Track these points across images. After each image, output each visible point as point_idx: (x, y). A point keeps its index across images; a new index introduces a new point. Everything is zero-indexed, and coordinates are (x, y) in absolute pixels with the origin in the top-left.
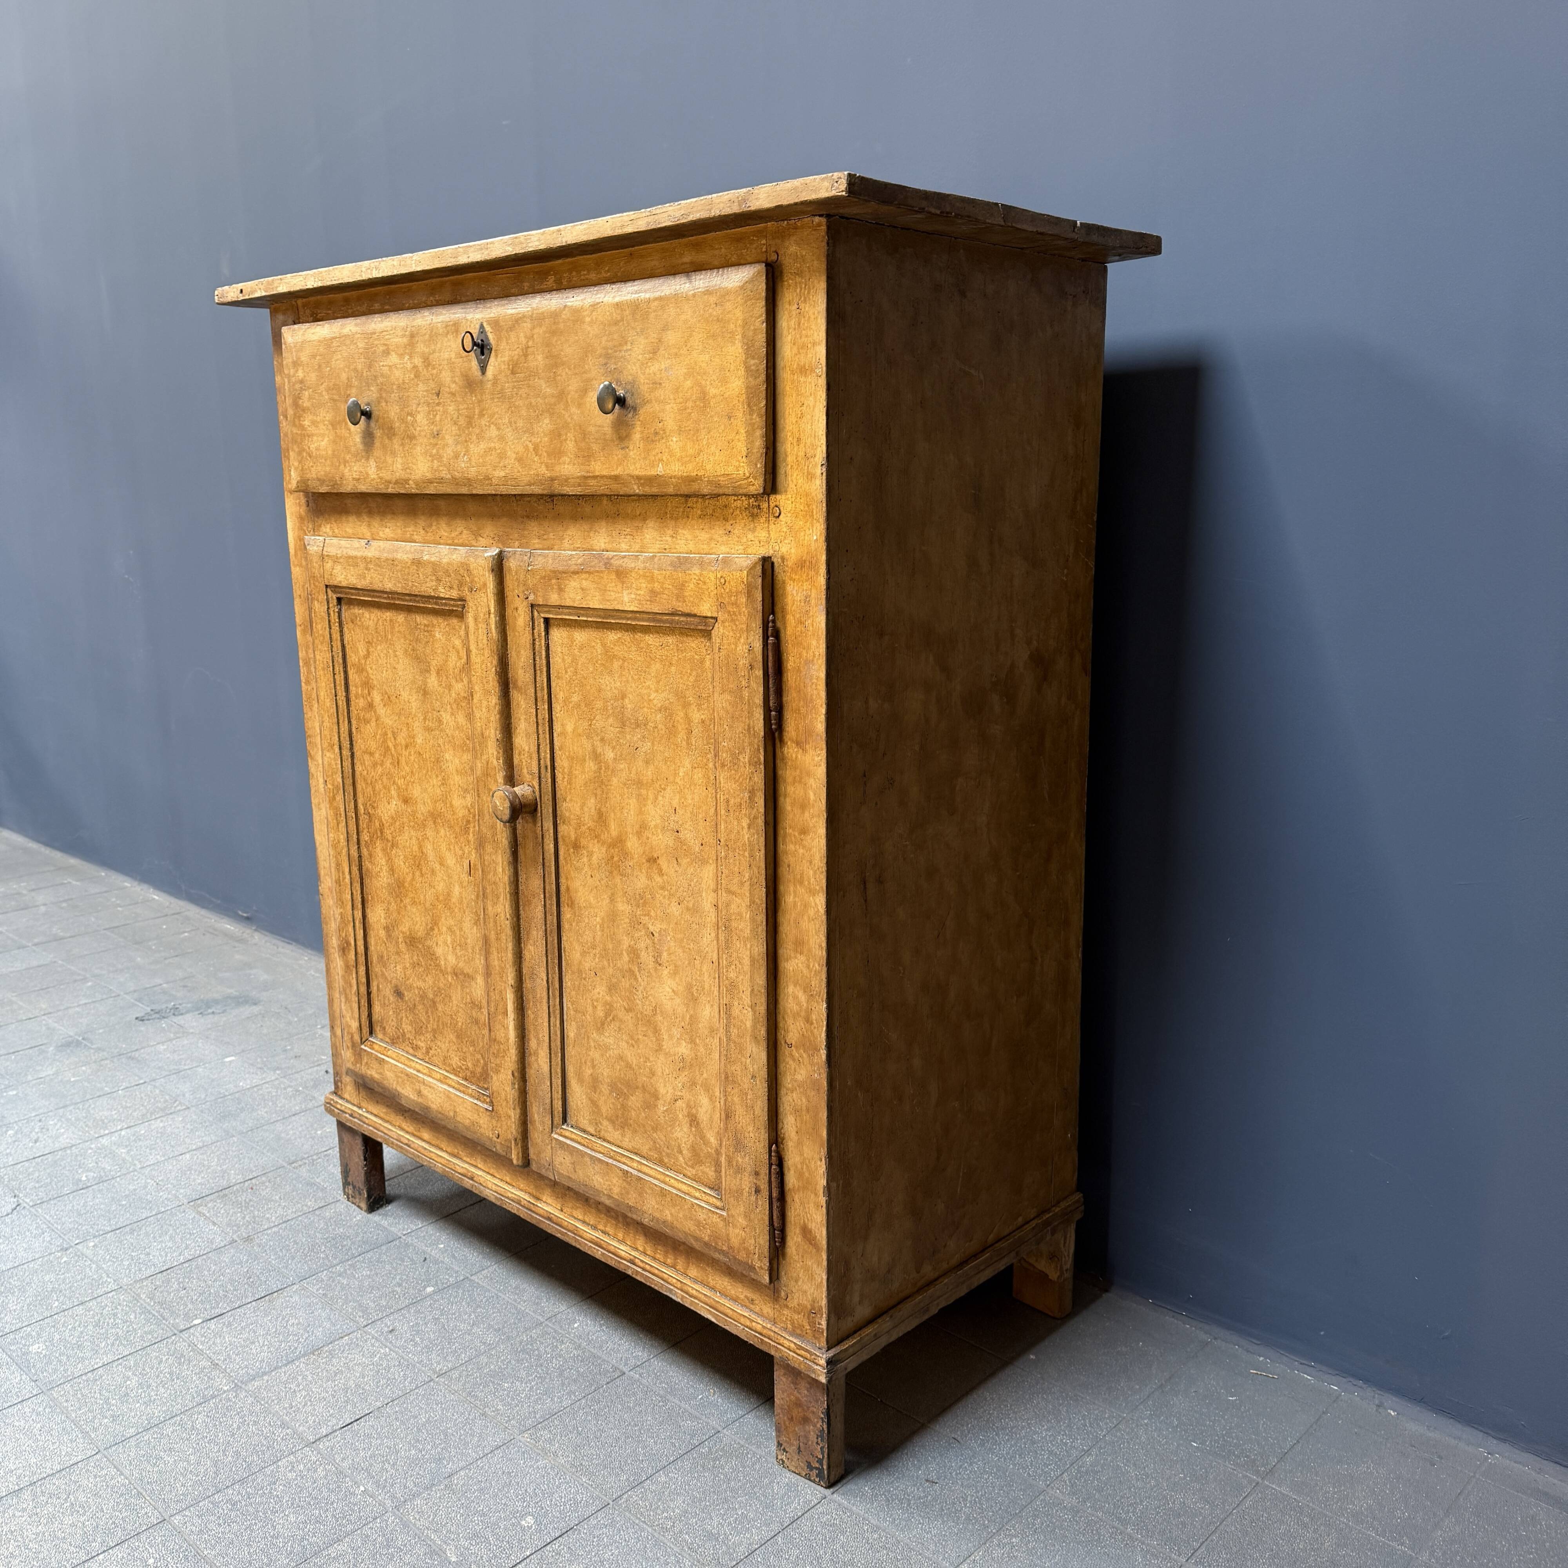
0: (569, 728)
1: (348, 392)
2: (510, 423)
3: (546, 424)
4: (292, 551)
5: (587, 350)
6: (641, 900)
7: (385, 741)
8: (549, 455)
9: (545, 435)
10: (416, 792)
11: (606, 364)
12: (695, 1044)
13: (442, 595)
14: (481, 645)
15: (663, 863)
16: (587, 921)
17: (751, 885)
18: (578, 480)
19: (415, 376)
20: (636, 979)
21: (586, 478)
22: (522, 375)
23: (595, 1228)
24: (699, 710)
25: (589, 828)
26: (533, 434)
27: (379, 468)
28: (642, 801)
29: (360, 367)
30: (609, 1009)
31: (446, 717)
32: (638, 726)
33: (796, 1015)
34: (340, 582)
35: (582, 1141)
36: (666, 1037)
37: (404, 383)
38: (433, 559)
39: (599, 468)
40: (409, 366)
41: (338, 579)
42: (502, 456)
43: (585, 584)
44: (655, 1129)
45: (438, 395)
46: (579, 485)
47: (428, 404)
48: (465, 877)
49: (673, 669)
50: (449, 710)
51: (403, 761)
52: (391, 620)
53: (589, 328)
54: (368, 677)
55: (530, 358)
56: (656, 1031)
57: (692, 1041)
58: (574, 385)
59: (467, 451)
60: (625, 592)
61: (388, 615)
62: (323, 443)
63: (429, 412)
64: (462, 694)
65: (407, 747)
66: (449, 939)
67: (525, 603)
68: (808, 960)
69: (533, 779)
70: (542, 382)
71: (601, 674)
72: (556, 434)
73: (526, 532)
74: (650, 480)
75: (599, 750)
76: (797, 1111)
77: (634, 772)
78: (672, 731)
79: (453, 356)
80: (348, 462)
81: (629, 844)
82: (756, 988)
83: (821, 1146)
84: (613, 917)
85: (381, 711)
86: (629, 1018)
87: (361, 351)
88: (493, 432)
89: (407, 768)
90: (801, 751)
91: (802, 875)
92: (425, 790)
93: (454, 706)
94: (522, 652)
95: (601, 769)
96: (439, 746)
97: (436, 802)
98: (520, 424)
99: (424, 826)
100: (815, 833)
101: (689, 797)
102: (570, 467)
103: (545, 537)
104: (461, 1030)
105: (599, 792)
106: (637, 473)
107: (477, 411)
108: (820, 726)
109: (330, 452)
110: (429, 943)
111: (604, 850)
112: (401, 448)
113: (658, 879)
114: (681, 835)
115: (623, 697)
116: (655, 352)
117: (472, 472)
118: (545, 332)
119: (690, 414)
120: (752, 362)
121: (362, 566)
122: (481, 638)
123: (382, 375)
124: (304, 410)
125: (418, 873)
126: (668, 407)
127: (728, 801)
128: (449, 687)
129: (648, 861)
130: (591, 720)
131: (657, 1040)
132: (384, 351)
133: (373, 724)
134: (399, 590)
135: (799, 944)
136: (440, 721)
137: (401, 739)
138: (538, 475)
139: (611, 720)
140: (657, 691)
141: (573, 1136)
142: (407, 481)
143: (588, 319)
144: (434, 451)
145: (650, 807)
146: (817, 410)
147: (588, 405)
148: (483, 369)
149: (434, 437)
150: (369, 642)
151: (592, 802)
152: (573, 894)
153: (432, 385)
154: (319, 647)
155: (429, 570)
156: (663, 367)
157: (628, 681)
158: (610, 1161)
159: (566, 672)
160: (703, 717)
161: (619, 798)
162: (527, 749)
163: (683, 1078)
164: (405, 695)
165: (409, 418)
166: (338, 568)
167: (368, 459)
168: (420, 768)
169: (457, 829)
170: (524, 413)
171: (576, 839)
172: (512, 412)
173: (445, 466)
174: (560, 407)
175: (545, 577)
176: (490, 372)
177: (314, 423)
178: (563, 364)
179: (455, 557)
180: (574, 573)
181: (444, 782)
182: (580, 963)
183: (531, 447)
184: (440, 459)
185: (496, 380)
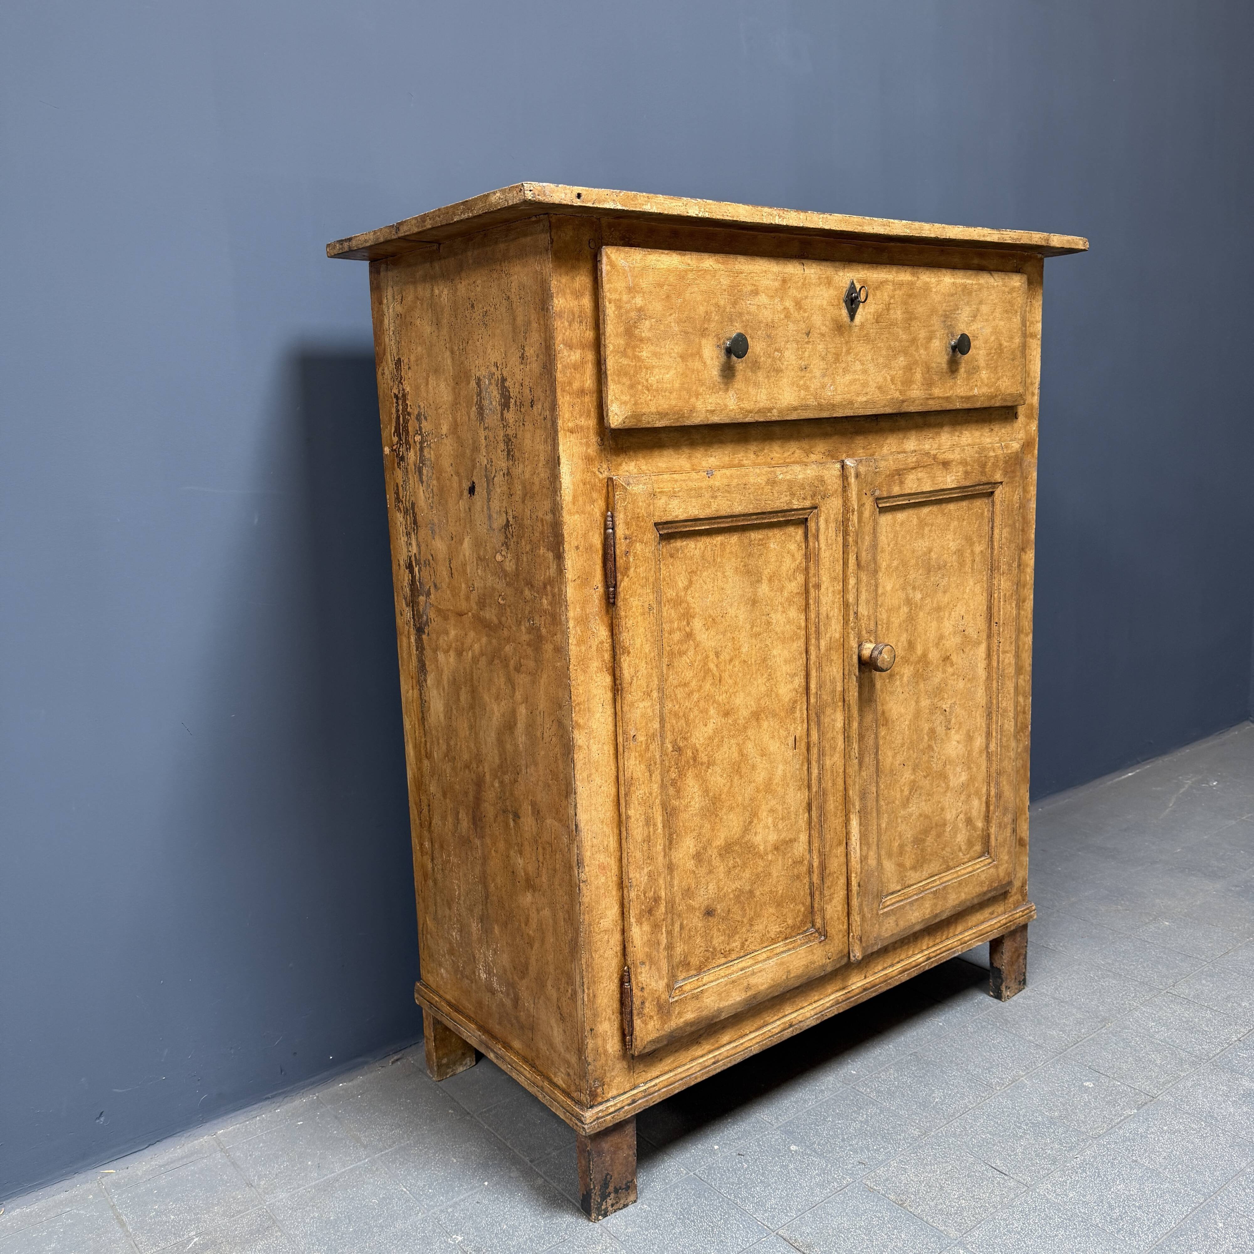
0: (889, 588)
1: (706, 326)
2: (873, 359)
3: (901, 361)
5: (933, 311)
7: (706, 664)
8: (903, 383)
9: (900, 369)
10: (739, 700)
11: (945, 321)
13: (795, 507)
14: (830, 542)
15: (954, 658)
16: (898, 728)
18: (921, 401)
19: (785, 317)
20: (933, 750)
21: (928, 399)
22: (885, 324)
23: (892, 965)
25: (902, 657)
26: (890, 368)
27: (740, 399)
28: (940, 620)
29: (722, 303)
31: (776, 617)
32: (939, 568)
34: (677, 516)
35: (900, 898)
37: (773, 321)
38: (788, 477)
39: (937, 391)
40: (780, 307)
41: (674, 514)
42: (865, 385)
45: (808, 334)
46: (921, 405)
47: (798, 342)
48: (790, 753)
49: (965, 523)
50: (780, 608)
51: (726, 675)
52: (721, 544)
53: (935, 296)
54: (689, 608)
55: (892, 312)
57: (968, 768)
58: (922, 334)
59: (833, 382)
60: (948, 476)
61: (719, 539)
62: (668, 376)
63: (798, 349)
64: (795, 591)
65: (731, 660)
66: (770, 820)
67: (871, 499)
69: (870, 636)
70: (900, 330)
71: (916, 539)
72: (909, 368)
73: (853, 445)
74: (968, 398)
75: (910, 596)
77: (935, 602)
78: (962, 564)
79: (825, 303)
80: (701, 394)
81: (930, 656)
84: (917, 715)
85: (702, 636)
86: (927, 782)
87: (724, 287)
88: (858, 366)
89: (730, 681)
92: (749, 694)
93: (786, 605)
94: (867, 538)
95: (911, 609)
96: (767, 646)
97: (759, 700)
98: (881, 360)
99: (745, 728)
101: (971, 604)
102: (918, 392)
103: (869, 447)
104: (782, 896)
106: (962, 394)
107: (844, 350)
108: (1033, 535)
109: (677, 385)
110: (747, 837)
111: (912, 668)
112: (766, 381)
113: (950, 670)
114: (966, 632)
115: (930, 550)
116: (975, 317)
117: (838, 399)
118: (903, 295)
119: (994, 356)
121: (707, 495)
122: (830, 535)
123: (749, 313)
124: (641, 340)
126: (981, 352)
127: (1005, 594)
128: (782, 589)
129: (944, 660)
130: (906, 576)
132: (752, 291)
133: (691, 653)
134: (751, 511)
136: (769, 623)
137: (725, 656)
138: (893, 399)
139: (920, 571)
140: (953, 541)
141: (894, 900)
142: (770, 410)
143: (934, 290)
144: (802, 382)
145: (946, 622)
147: (932, 348)
148: (852, 317)
149: (802, 370)
150: (692, 572)
151: (904, 637)
152: (887, 715)
153: (803, 326)
155: (785, 487)
156: (979, 327)
157: (934, 540)
159: (889, 545)
161: (924, 625)
162: (866, 613)
163: (963, 797)
164: (732, 612)
165: (776, 353)
166: (675, 503)
167: (727, 390)
168: (744, 675)
169: (783, 714)
170: (884, 352)
172: (874, 351)
173: (812, 394)
174: (912, 349)
175: (889, 475)
176: (858, 318)
177: (655, 354)
178: (916, 318)
179: (809, 472)
180: (913, 468)
181: (770, 677)
182: (892, 764)
183: (889, 378)
184: (807, 388)
185: (862, 326)
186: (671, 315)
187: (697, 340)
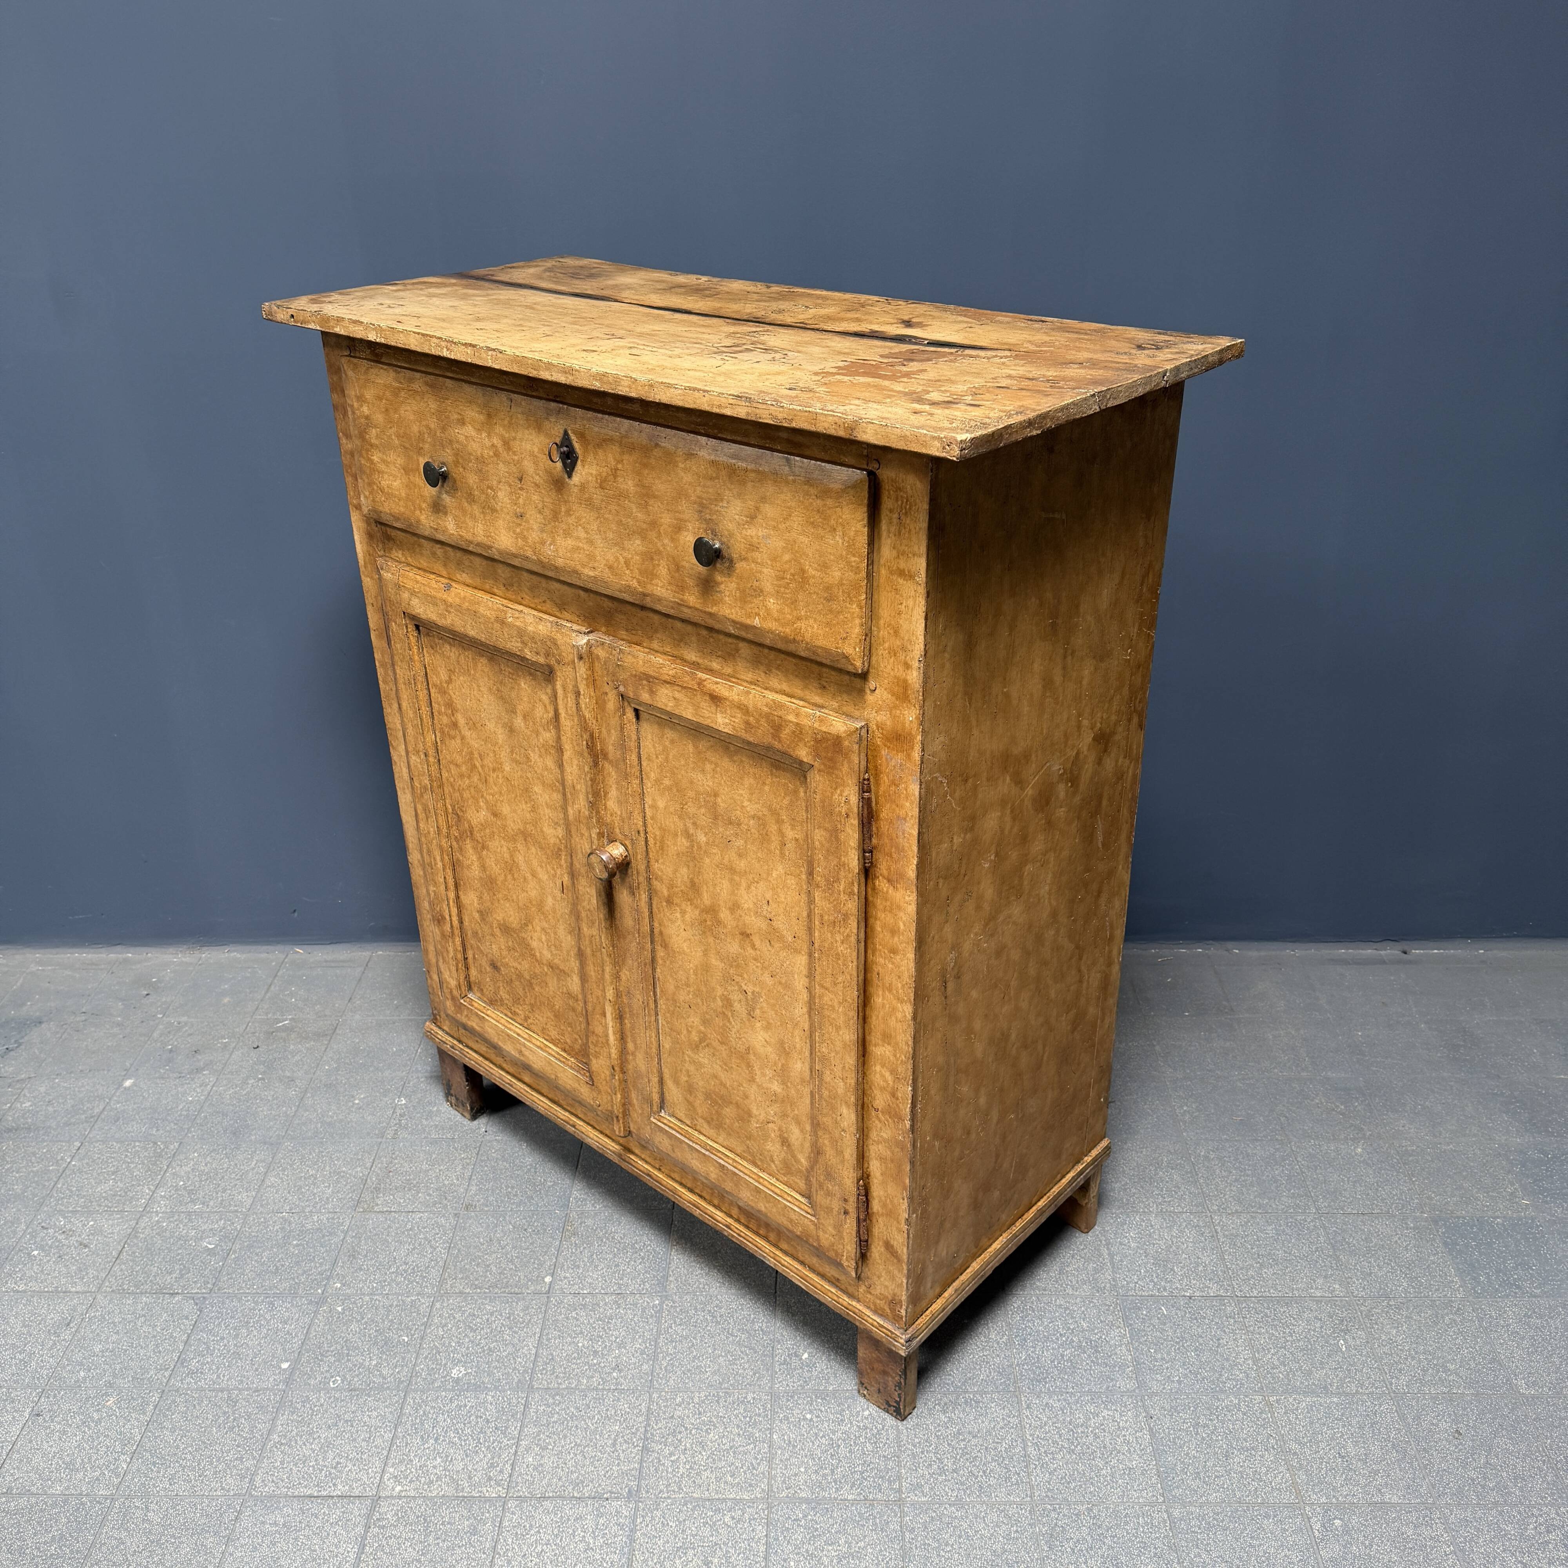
0: (661, 805)
1: (421, 445)
2: (599, 531)
3: (637, 544)
4: (361, 562)
5: (681, 493)
6: (734, 962)
7: (471, 759)
8: (641, 573)
9: (637, 554)
10: (505, 810)
11: (701, 512)
12: (787, 1086)
13: (528, 657)
14: (570, 712)
15: (756, 939)
16: (680, 963)
17: (844, 987)
18: (671, 603)
19: (495, 455)
20: (729, 1021)
21: (679, 604)
22: (611, 492)
24: (792, 829)
25: (682, 891)
26: (623, 549)
27: (458, 527)
28: (735, 884)
29: (432, 426)
30: (703, 1038)
31: (534, 756)
32: (731, 823)
33: (883, 1089)
34: (419, 614)
35: (678, 1129)
36: (758, 1073)
37: (482, 457)
38: (517, 624)
39: (692, 601)
40: (488, 443)
41: (417, 611)
42: (591, 558)
43: (677, 695)
44: (749, 1138)
45: (521, 480)
46: (672, 608)
47: (510, 486)
48: (558, 894)
49: (767, 788)
50: (537, 751)
51: (491, 780)
52: (473, 660)
53: (682, 474)
54: (451, 700)
55: (620, 480)
56: (749, 1066)
57: (784, 1083)
58: (666, 520)
59: (554, 541)
60: (719, 717)
61: (470, 654)
62: (395, 484)
63: (511, 493)
64: (551, 744)
65: (494, 770)
66: (544, 938)
67: (616, 691)
68: (895, 1051)
69: (626, 839)
70: (633, 506)
72: (648, 557)
73: (613, 622)
74: (746, 627)
75: (691, 831)
76: (881, 1159)
77: (726, 859)
78: (765, 838)
79: (536, 450)
80: (423, 510)
81: (722, 915)
82: (847, 1066)
83: (905, 1188)
84: (706, 967)
85: (466, 732)
86: (723, 1049)
88: (581, 533)
89: (495, 788)
90: (892, 888)
91: (890, 984)
92: (515, 811)
93: (543, 750)
94: (613, 731)
95: (693, 846)
96: (528, 778)
97: (526, 823)
98: (610, 535)
99: (515, 840)
100: (904, 955)
101: (782, 896)
102: (663, 590)
103: (633, 632)
104: (558, 1012)
105: (691, 864)
106: (733, 617)
107: (563, 509)
108: (911, 872)
109: (403, 495)
110: (523, 935)
111: (697, 912)
112: (482, 516)
113: (752, 951)
114: (774, 923)
115: (716, 795)
116: (752, 518)
117: (560, 562)
118: (635, 462)
119: (788, 584)
120: (853, 559)
121: (442, 607)
122: (570, 705)
123: (458, 442)
124: (371, 446)
125: (509, 877)
126: (765, 570)
127: (822, 916)
128: (537, 733)
129: (742, 934)
130: (683, 805)
131: (750, 1073)
132: (458, 420)
133: (459, 741)
134: (482, 639)
135: (887, 1038)
136: (528, 758)
138: (629, 586)
139: (703, 811)
140: (750, 801)
142: (489, 546)
143: (681, 465)
144: (518, 530)
145: (742, 891)
146: (915, 612)
147: (682, 542)
148: (569, 473)
149: (518, 517)
150: (450, 670)
151: (684, 871)
152: (667, 938)
153: (514, 469)
154: (399, 663)
155: (514, 632)
156: (760, 534)
157: (720, 784)
158: (707, 1153)
159: (657, 757)
160: (797, 836)
161: (712, 876)
162: (619, 813)
163: (775, 1108)
164: (491, 726)
165: (489, 491)
166: (416, 600)
167: (446, 513)
168: (509, 791)
169: (549, 852)
170: (614, 527)
171: (669, 896)
172: (601, 522)
173: (530, 546)
174: (652, 535)
175: (635, 676)
176: (576, 478)
177: (383, 461)
178: (655, 497)
179: (541, 627)
180: (666, 682)
181: (534, 809)
182: (674, 994)
183: (622, 560)
184: (525, 538)
185: (583, 487)
186: (391, 428)
187: (415, 456)
